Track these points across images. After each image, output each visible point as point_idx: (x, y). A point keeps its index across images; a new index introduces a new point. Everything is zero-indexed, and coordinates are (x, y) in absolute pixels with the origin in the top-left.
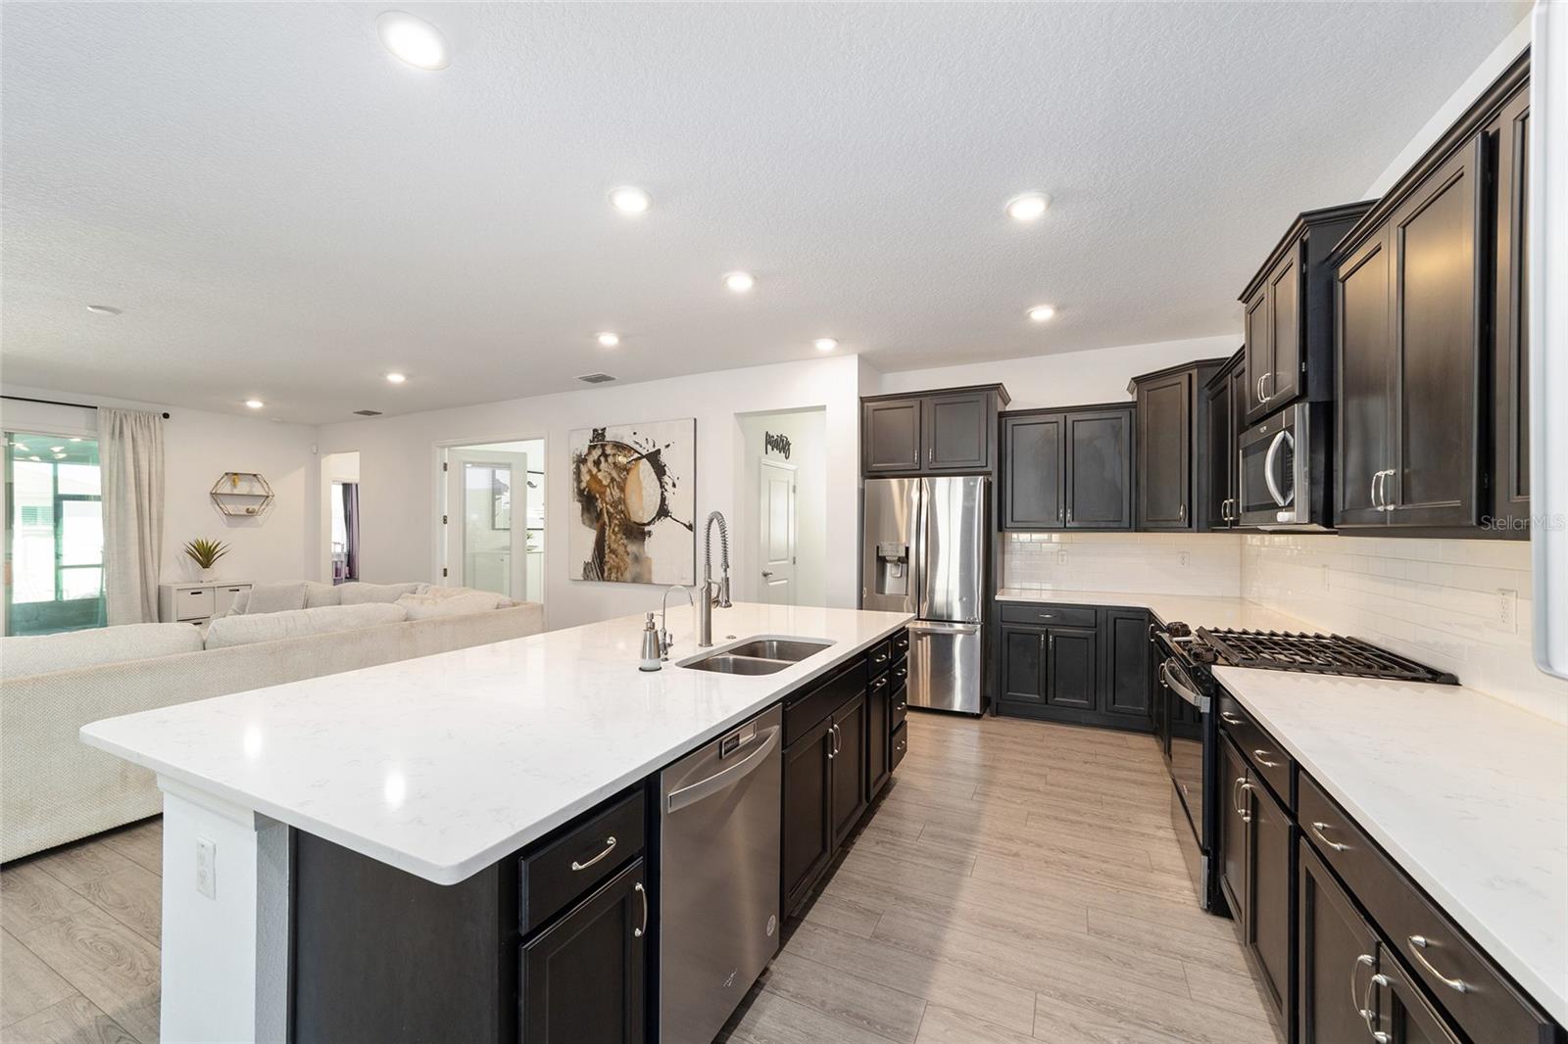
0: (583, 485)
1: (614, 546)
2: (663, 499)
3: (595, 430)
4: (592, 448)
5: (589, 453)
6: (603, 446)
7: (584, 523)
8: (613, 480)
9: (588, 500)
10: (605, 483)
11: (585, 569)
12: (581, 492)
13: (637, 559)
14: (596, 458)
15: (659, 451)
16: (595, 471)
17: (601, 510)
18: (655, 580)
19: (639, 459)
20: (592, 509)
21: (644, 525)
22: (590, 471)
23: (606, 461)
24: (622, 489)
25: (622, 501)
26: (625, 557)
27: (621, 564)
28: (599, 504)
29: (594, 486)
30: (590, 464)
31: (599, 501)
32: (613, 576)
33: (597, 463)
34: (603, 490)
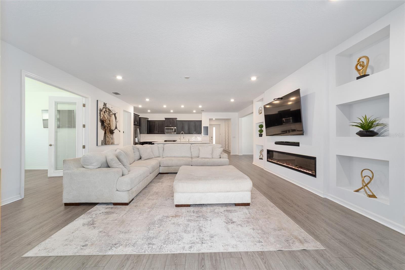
0: (101, 118)
1: (108, 135)
2: (116, 125)
3: (104, 103)
4: (104, 108)
5: (103, 109)
6: (106, 108)
7: (101, 129)
8: (108, 118)
9: (103, 122)
10: (106, 118)
11: (102, 142)
12: (101, 120)
13: (112, 139)
15: (115, 114)
16: (104, 114)
17: (105, 125)
18: (115, 144)
19: (112, 114)
20: (103, 125)
21: (113, 130)
23: (106, 112)
24: (110, 121)
25: (109, 124)
26: (110, 138)
27: (109, 140)
29: (104, 118)
30: (103, 112)
31: (105, 123)
32: (108, 144)
33: (105, 112)
34: (106, 120)
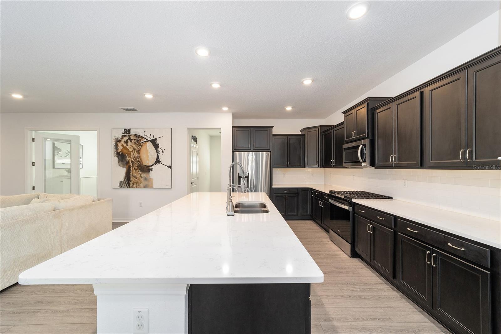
1: (135, 174)
2: (158, 157)
3: (125, 129)
4: (123, 136)
6: (129, 136)
7: (119, 166)
8: (134, 149)
9: (121, 156)
10: (130, 150)
11: (120, 184)
12: (118, 154)
13: (146, 179)
14: (126, 140)
15: (156, 139)
16: (125, 145)
17: (128, 161)
18: (154, 186)
20: (124, 160)
22: (122, 145)
23: (131, 141)
24: (139, 153)
26: (141, 178)
27: (139, 181)
28: (128, 158)
29: (125, 151)
30: (123, 142)
31: (127, 157)
32: (135, 186)
34: (129, 153)
